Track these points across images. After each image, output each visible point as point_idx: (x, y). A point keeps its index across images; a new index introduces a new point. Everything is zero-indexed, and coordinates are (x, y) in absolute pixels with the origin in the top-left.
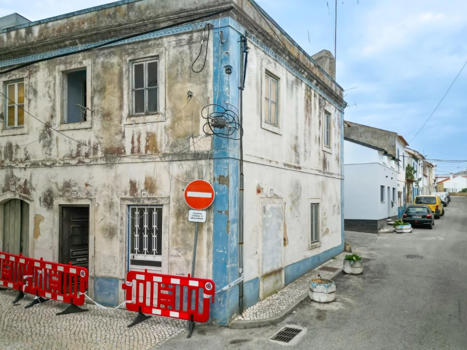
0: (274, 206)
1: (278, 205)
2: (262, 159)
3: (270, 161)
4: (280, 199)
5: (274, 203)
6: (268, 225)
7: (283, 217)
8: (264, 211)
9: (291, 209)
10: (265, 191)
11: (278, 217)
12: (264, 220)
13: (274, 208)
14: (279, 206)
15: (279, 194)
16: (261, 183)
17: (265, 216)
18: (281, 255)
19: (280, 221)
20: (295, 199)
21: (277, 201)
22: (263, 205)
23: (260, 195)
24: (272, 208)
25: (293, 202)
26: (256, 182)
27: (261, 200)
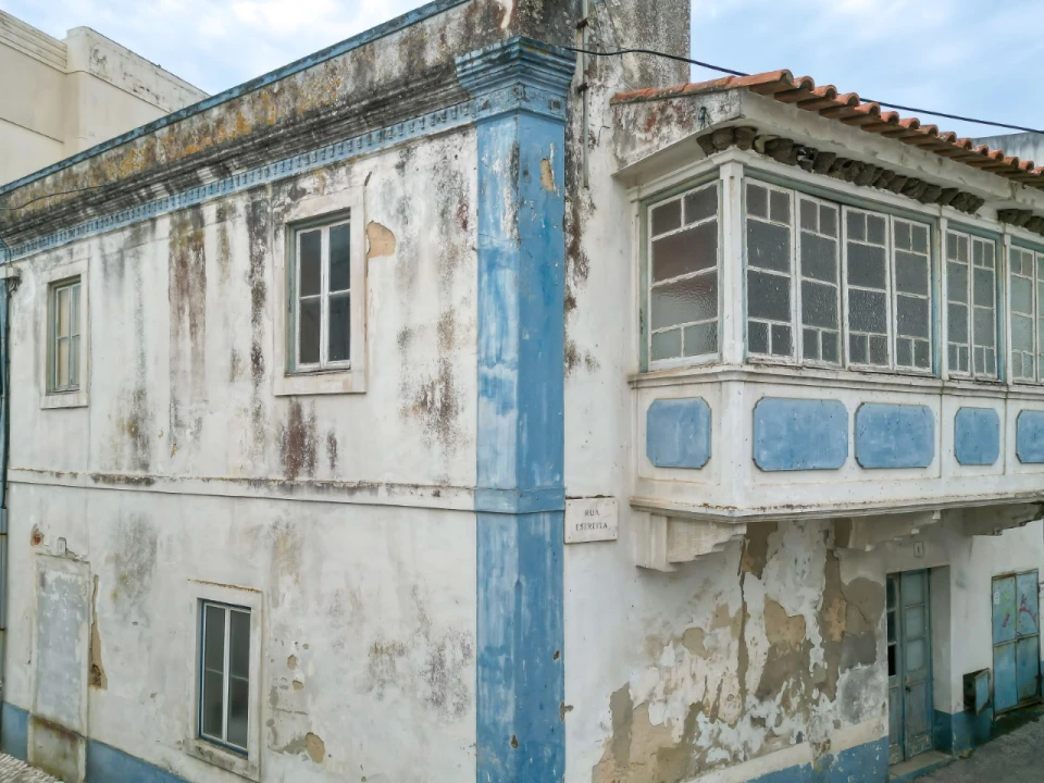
0: (65, 577)
1: (74, 577)
2: (41, 472)
3: (58, 475)
4: (79, 564)
5: (63, 569)
6: (49, 615)
7: (89, 610)
8: (43, 583)
9: (115, 596)
10: (46, 541)
11: (74, 606)
12: (41, 602)
13: (65, 583)
14: (76, 581)
15: (81, 552)
16: (41, 523)
17: (43, 594)
18: (80, 699)
19: (79, 617)
20: (131, 573)
21: (72, 567)
22: (41, 569)
23: (38, 548)
24: (58, 581)
25: (123, 579)
26: (33, 520)
27: (37, 557)
